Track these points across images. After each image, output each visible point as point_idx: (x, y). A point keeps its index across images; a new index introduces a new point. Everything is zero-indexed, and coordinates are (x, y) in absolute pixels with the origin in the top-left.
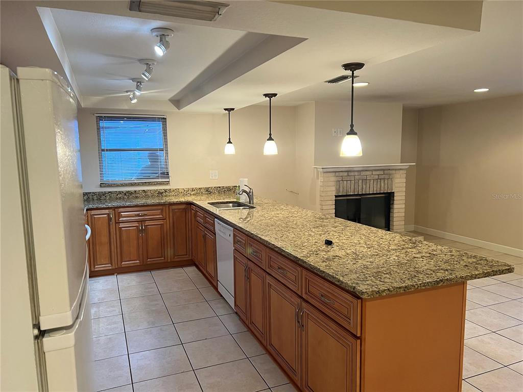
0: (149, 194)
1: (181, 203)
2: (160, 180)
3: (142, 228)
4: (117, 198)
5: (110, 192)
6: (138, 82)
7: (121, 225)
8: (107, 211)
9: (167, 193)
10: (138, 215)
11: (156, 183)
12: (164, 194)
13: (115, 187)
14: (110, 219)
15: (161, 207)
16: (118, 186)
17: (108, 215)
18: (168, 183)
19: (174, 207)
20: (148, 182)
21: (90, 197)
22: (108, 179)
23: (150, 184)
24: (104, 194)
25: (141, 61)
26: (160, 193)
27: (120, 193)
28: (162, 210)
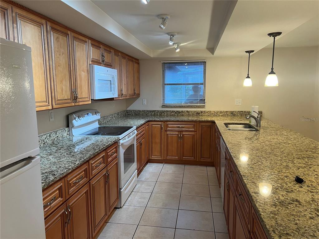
0: (191, 113)
1: (208, 122)
2: (199, 105)
3: (180, 136)
4: (171, 115)
5: (167, 111)
6: (171, 35)
7: (168, 133)
8: (160, 123)
9: (202, 114)
10: (179, 127)
11: (195, 106)
12: (201, 114)
13: (170, 108)
14: (161, 128)
15: (194, 123)
16: (172, 107)
17: (161, 125)
18: (204, 107)
19: (203, 124)
20: (191, 106)
21: (156, 113)
22: (167, 102)
23: (191, 107)
24: (164, 112)
25: (158, 16)
26: (198, 114)
27: (173, 111)
28: (194, 125)
